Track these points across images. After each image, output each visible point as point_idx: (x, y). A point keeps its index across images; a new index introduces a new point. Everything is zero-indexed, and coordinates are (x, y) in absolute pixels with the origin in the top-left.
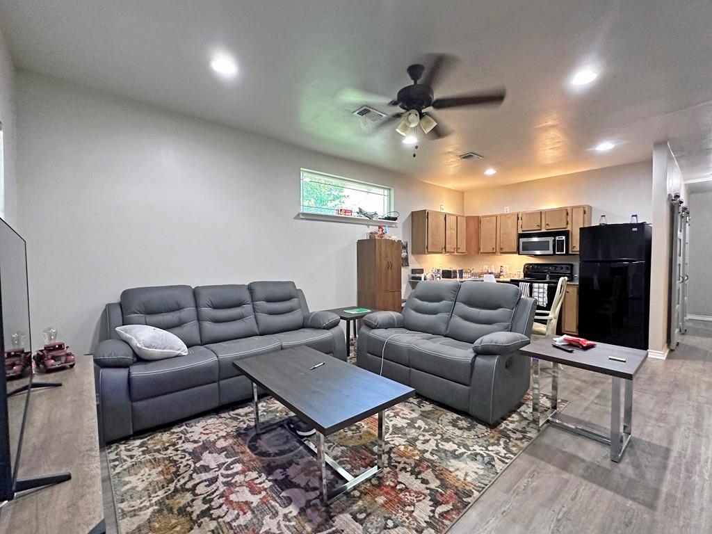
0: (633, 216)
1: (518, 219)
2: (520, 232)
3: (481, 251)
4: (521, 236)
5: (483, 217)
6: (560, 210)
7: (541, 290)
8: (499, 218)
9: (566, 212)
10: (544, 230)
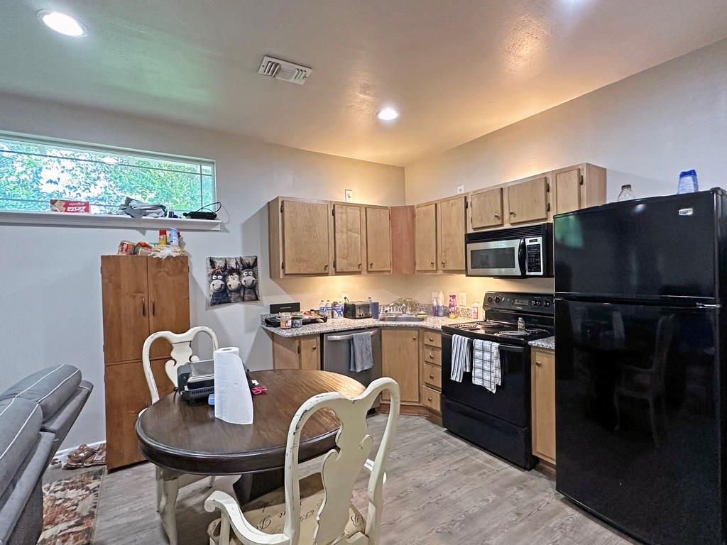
0: (684, 174)
1: (466, 207)
2: (470, 231)
3: (417, 268)
4: (471, 238)
5: (419, 206)
6: (533, 181)
7: (487, 356)
8: (439, 206)
9: (545, 184)
10: (507, 226)
